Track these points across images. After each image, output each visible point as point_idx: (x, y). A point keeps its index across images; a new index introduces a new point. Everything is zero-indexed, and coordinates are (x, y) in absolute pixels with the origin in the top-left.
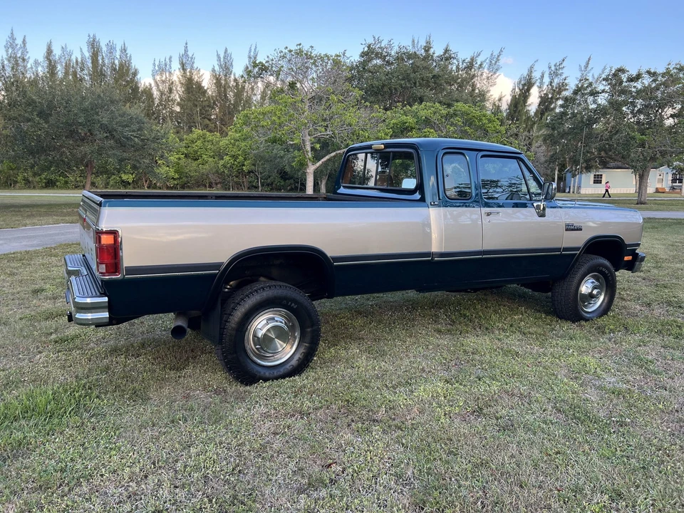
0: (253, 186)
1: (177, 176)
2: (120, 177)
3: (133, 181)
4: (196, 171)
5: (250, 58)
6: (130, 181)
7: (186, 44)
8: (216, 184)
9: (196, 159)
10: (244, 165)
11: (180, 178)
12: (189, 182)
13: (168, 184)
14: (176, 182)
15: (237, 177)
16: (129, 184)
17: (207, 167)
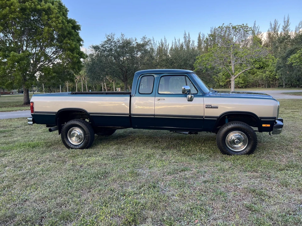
0: (280, 85)
1: (243, 82)
2: (219, 84)
3: (224, 85)
4: (252, 79)
5: (285, 22)
6: (223, 85)
7: (255, 22)
8: (262, 85)
9: (254, 74)
10: (276, 75)
11: (245, 83)
12: (249, 85)
13: (239, 86)
14: (242, 85)
15: (272, 81)
16: (223, 86)
17: (258, 77)
